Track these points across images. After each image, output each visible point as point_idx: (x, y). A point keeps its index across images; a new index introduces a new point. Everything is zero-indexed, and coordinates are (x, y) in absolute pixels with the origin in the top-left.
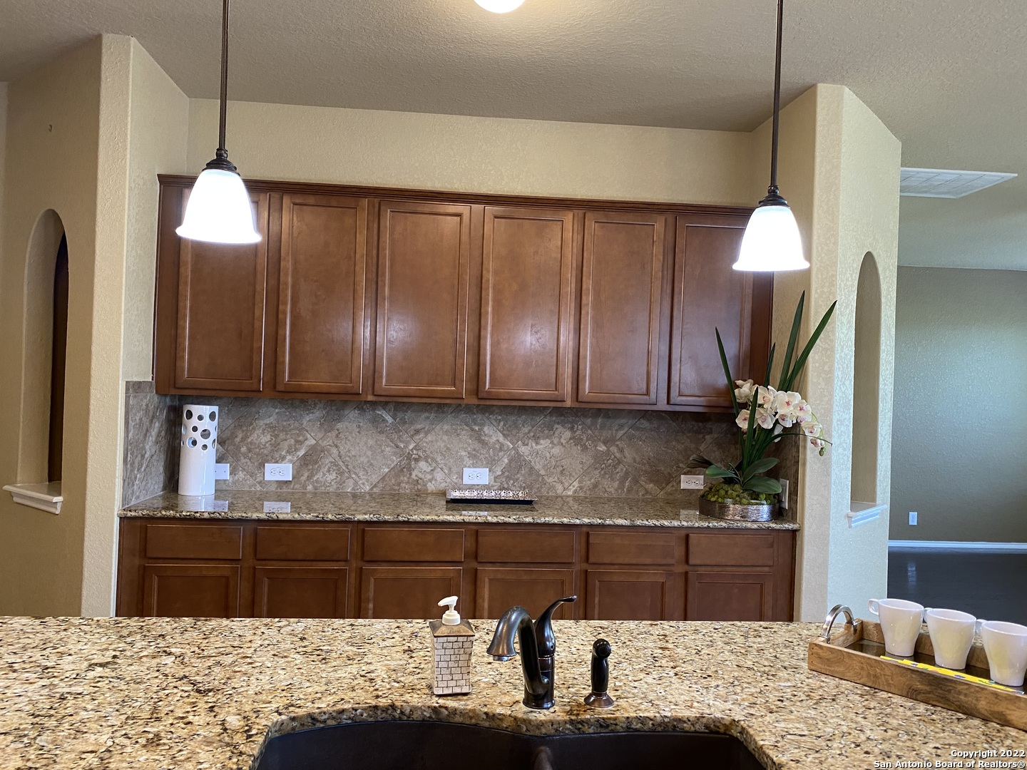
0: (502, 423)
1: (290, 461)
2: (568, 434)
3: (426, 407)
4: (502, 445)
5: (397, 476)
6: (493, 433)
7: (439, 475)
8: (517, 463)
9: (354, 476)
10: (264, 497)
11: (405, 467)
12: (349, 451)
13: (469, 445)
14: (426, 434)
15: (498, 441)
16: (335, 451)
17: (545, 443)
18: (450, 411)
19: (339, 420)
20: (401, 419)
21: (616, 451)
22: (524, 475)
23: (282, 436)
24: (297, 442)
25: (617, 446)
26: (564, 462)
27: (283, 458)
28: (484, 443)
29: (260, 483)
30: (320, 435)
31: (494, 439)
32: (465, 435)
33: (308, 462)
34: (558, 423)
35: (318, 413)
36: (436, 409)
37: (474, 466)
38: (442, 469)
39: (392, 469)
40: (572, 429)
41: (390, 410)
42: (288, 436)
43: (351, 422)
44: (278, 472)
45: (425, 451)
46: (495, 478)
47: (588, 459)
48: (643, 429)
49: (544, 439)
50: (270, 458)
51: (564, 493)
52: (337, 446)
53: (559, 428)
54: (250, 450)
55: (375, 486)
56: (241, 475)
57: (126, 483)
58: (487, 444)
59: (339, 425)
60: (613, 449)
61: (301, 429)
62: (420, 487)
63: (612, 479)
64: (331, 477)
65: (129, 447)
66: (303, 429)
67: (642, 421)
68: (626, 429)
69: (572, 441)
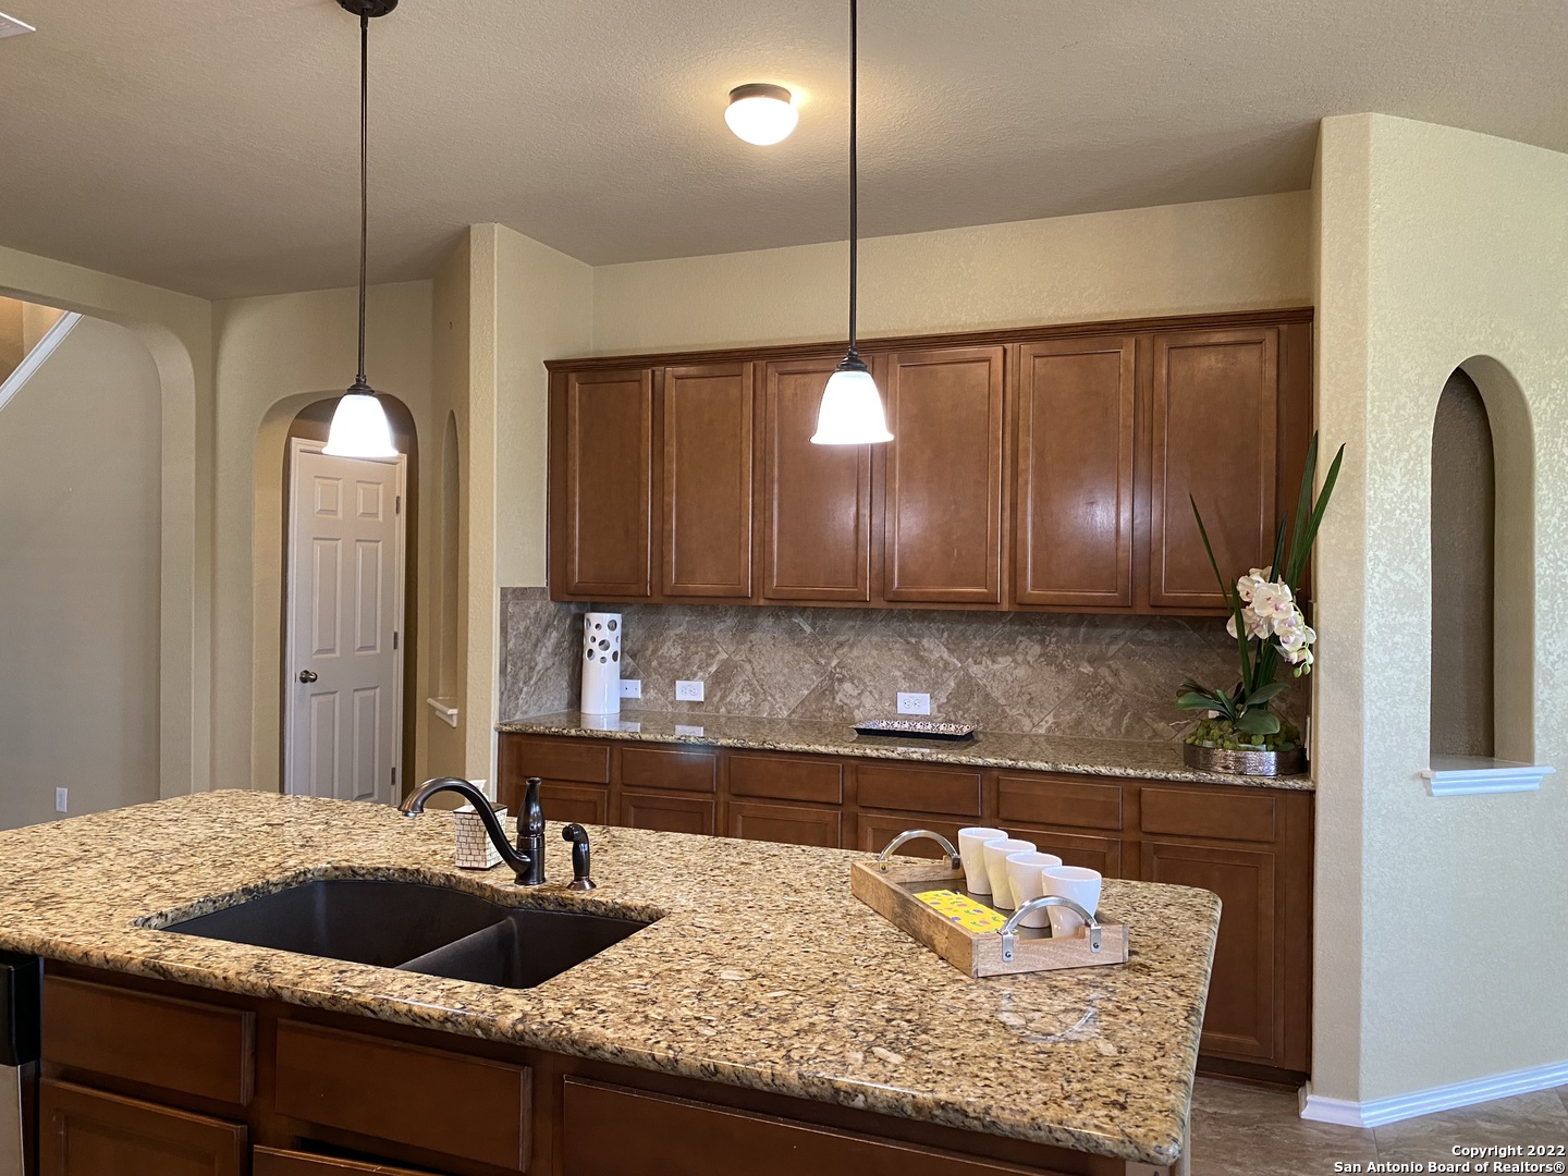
0: (946, 634)
1: (702, 678)
2: (1037, 649)
3: (850, 614)
4: (946, 664)
5: (818, 700)
6: (935, 648)
7: (868, 701)
8: (967, 688)
9: (769, 698)
10: (675, 720)
11: (827, 691)
12: (763, 668)
13: (904, 662)
14: (851, 647)
15: (941, 657)
16: (748, 666)
17: (1004, 662)
18: (880, 619)
19: (751, 629)
20: (821, 629)
21: (1107, 674)
22: (977, 705)
23: (693, 648)
24: (709, 655)
25: (1109, 667)
26: (1032, 688)
27: (694, 675)
28: (923, 661)
29: (671, 703)
30: (732, 648)
31: (936, 655)
32: (898, 648)
33: (720, 682)
34: (1022, 634)
35: (730, 622)
36: (862, 615)
37: (911, 690)
38: (871, 692)
39: (814, 690)
40: (1042, 642)
41: (808, 618)
42: (699, 649)
43: (766, 633)
44: (691, 690)
45: (851, 670)
46: (939, 707)
47: (1065, 685)
48: (1149, 643)
49: (1004, 655)
50: (681, 674)
51: (1033, 732)
52: (750, 662)
53: (1024, 642)
54: (660, 665)
55: (794, 712)
56: (652, 693)
57: (505, 696)
58: (927, 662)
59: (752, 636)
60: (1104, 671)
61: (712, 641)
62: (845, 715)
63: (1103, 714)
64: (745, 698)
65: (509, 658)
66: (714, 640)
67: (1146, 631)
68: (1122, 643)
69: (1042, 659)
